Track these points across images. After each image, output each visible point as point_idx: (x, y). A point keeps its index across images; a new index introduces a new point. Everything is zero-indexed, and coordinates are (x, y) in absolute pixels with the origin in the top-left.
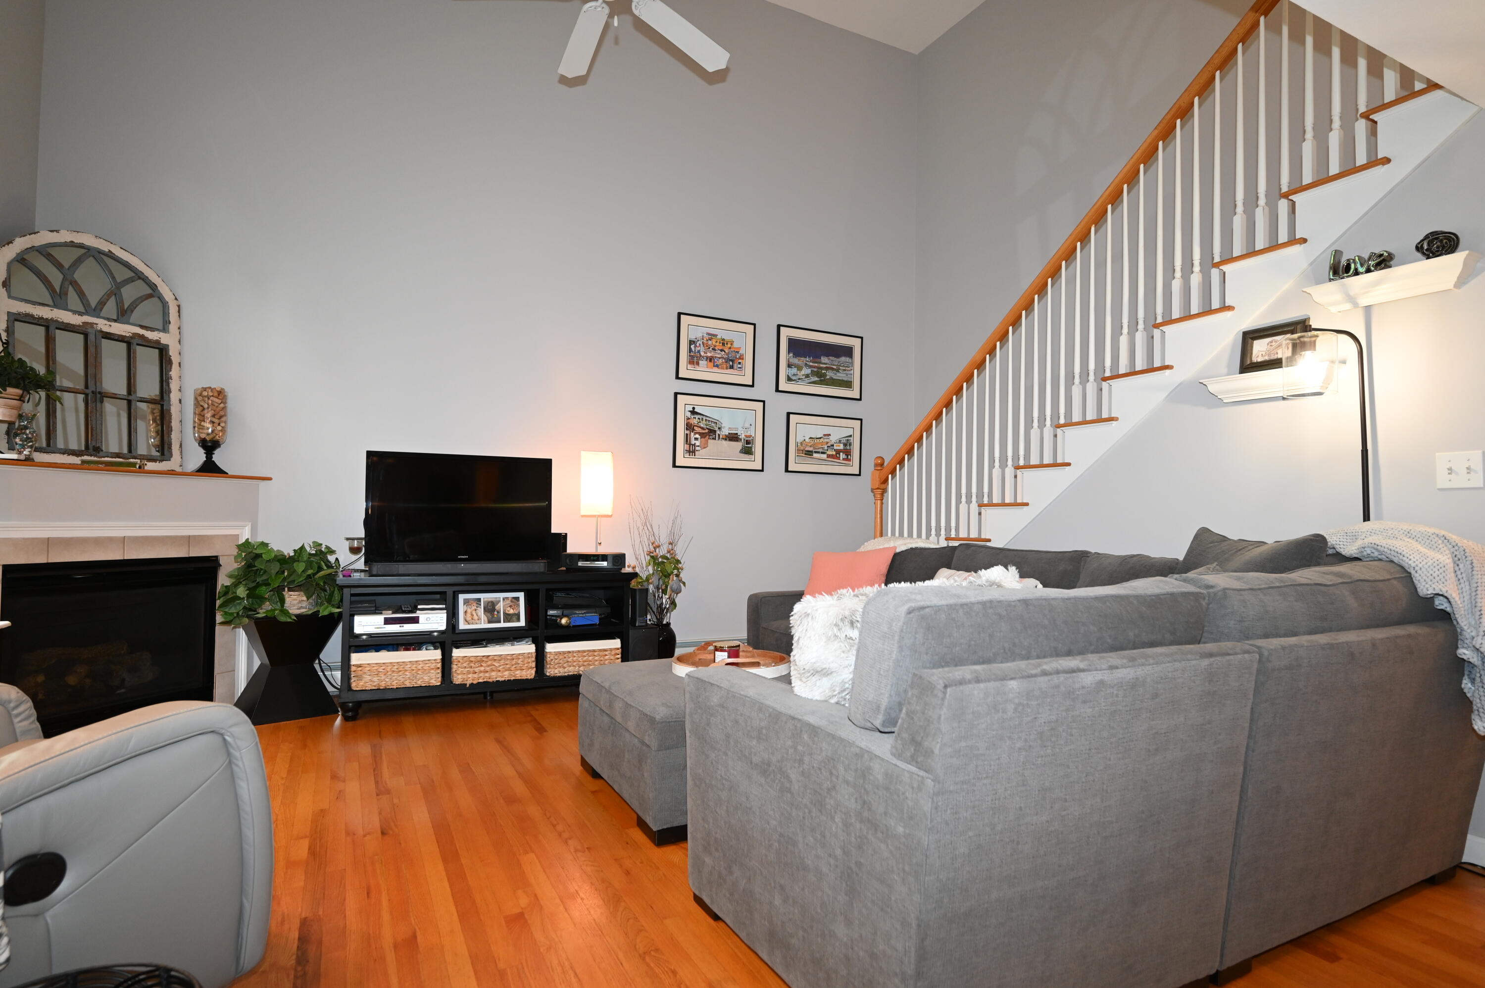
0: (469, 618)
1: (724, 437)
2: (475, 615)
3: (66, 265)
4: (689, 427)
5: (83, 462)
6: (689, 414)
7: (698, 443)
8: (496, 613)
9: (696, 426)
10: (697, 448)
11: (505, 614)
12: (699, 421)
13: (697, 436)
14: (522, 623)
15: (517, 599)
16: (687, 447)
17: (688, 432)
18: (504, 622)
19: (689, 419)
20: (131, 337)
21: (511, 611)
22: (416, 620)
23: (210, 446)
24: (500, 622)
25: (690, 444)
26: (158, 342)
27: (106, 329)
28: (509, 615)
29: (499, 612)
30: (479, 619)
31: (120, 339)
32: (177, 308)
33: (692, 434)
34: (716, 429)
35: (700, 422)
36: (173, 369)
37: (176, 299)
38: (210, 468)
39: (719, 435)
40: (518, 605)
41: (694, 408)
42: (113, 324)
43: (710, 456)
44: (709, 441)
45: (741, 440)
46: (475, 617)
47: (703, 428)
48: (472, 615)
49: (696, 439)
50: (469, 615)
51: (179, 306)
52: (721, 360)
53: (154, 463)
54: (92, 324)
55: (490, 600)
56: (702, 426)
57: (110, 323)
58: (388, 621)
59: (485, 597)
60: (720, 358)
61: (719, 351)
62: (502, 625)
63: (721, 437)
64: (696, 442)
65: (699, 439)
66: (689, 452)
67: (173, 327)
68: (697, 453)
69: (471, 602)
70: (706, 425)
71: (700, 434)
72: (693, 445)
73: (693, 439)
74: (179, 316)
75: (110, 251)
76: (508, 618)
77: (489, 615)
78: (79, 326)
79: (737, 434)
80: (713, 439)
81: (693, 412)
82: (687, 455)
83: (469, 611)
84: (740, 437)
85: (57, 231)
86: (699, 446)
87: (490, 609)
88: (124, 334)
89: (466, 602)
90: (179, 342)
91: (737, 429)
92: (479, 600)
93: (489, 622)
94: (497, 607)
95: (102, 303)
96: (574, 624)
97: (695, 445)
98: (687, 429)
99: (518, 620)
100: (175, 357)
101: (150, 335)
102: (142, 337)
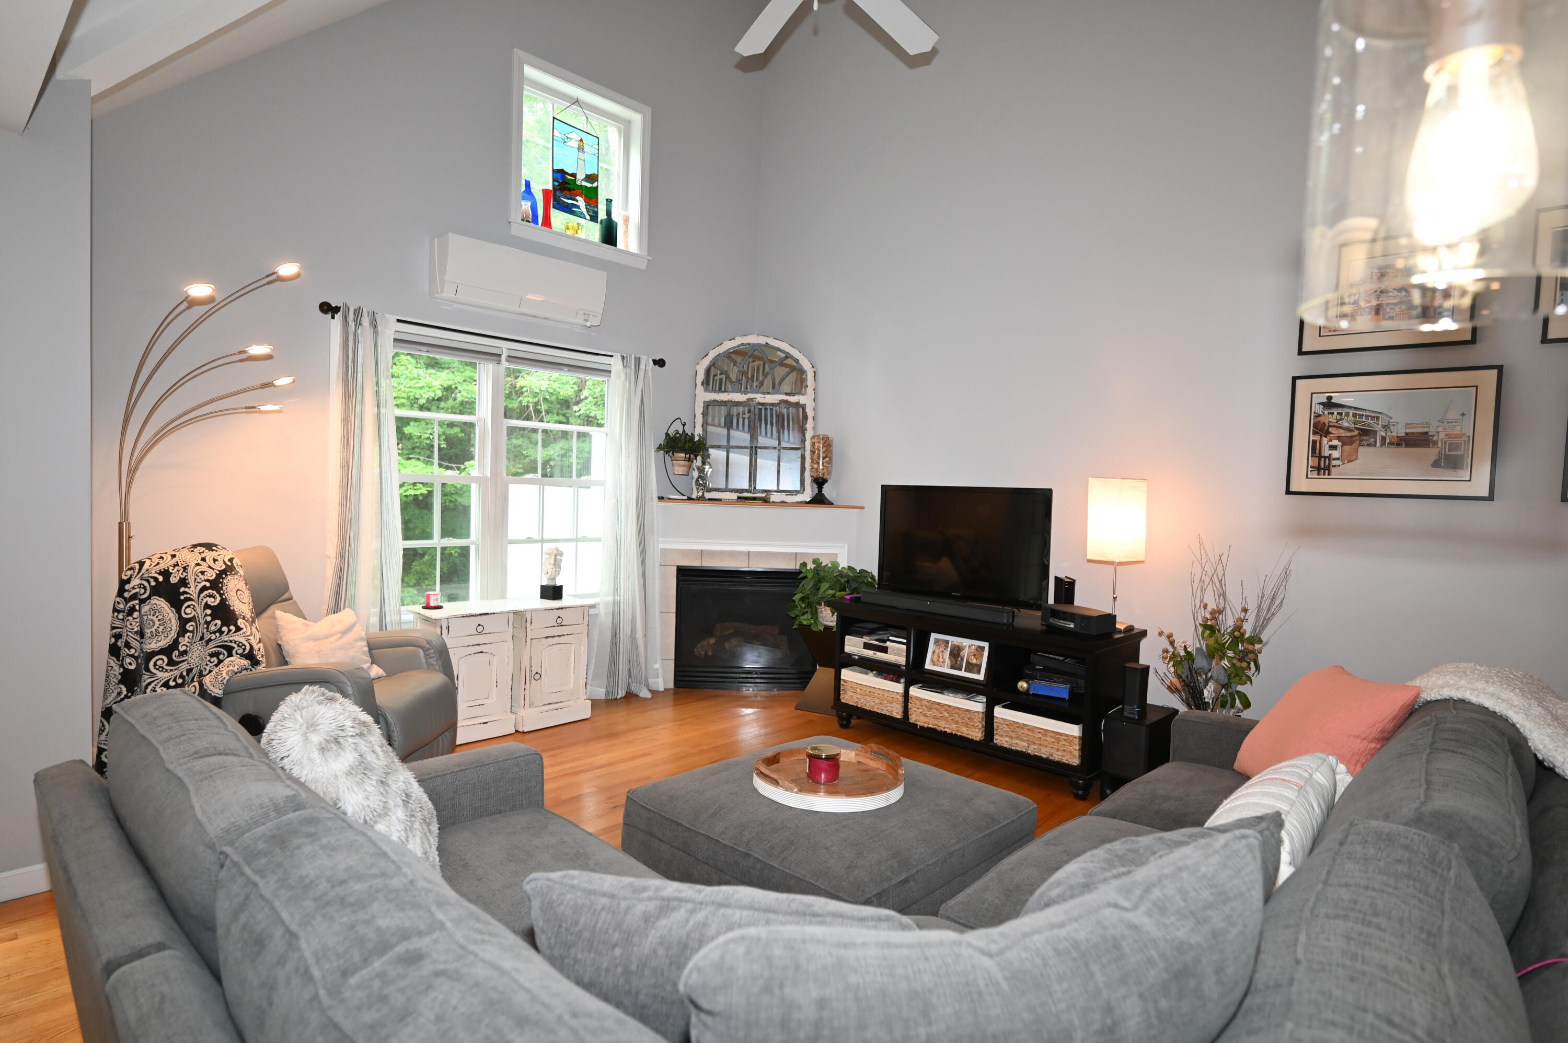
0: (935, 659)
1: (1395, 441)
2: (941, 657)
4: (1320, 429)
5: (739, 498)
6: (1319, 409)
7: (1335, 454)
8: (960, 659)
9: (1333, 426)
10: (1334, 463)
11: (967, 661)
12: (1339, 417)
13: (1335, 442)
14: (981, 677)
15: (982, 648)
16: (1313, 461)
17: (1317, 438)
18: (965, 671)
19: (1320, 415)
20: (780, 404)
21: (974, 661)
22: (885, 650)
23: (820, 482)
24: (961, 670)
25: (1320, 457)
26: (797, 403)
27: (763, 401)
28: (971, 664)
29: (962, 659)
30: (944, 662)
31: (772, 405)
32: (813, 375)
33: (1325, 440)
34: (1378, 428)
35: (1341, 419)
36: (808, 423)
37: (813, 367)
38: (819, 500)
39: (1383, 439)
40: (982, 656)
41: (1330, 398)
42: (766, 396)
43: (1361, 474)
44: (1360, 449)
45: (1436, 443)
46: (941, 660)
47: (1348, 429)
48: (939, 657)
49: (1333, 448)
50: (936, 655)
51: (815, 372)
52: (1398, 307)
53: (791, 496)
54: (752, 399)
55: (957, 644)
56: (1346, 424)
57: (764, 396)
58: (867, 646)
59: (954, 640)
60: (1395, 304)
61: (1396, 293)
62: (962, 673)
63: (1388, 441)
64: (1331, 452)
65: (1339, 449)
66: (1318, 469)
67: (810, 390)
68: (1333, 470)
69: (941, 642)
70: (1355, 423)
71: (1339, 438)
72: (1325, 457)
73: (1327, 447)
74: (814, 380)
75: (767, 343)
76: (971, 667)
77: (953, 659)
78: (745, 402)
79: (1426, 433)
80: (1369, 445)
81: (1329, 404)
82: (1315, 474)
83: (937, 651)
84: (1435, 438)
85: (734, 339)
86: (1338, 459)
87: (956, 653)
88: (774, 402)
89: (937, 641)
90: (814, 400)
91: (1428, 425)
92: (947, 642)
93: (952, 667)
94: (961, 653)
96: (1035, 692)
97: (1329, 457)
98: (1315, 433)
99: (979, 672)
100: (810, 414)
101: (792, 399)
102: (786, 402)
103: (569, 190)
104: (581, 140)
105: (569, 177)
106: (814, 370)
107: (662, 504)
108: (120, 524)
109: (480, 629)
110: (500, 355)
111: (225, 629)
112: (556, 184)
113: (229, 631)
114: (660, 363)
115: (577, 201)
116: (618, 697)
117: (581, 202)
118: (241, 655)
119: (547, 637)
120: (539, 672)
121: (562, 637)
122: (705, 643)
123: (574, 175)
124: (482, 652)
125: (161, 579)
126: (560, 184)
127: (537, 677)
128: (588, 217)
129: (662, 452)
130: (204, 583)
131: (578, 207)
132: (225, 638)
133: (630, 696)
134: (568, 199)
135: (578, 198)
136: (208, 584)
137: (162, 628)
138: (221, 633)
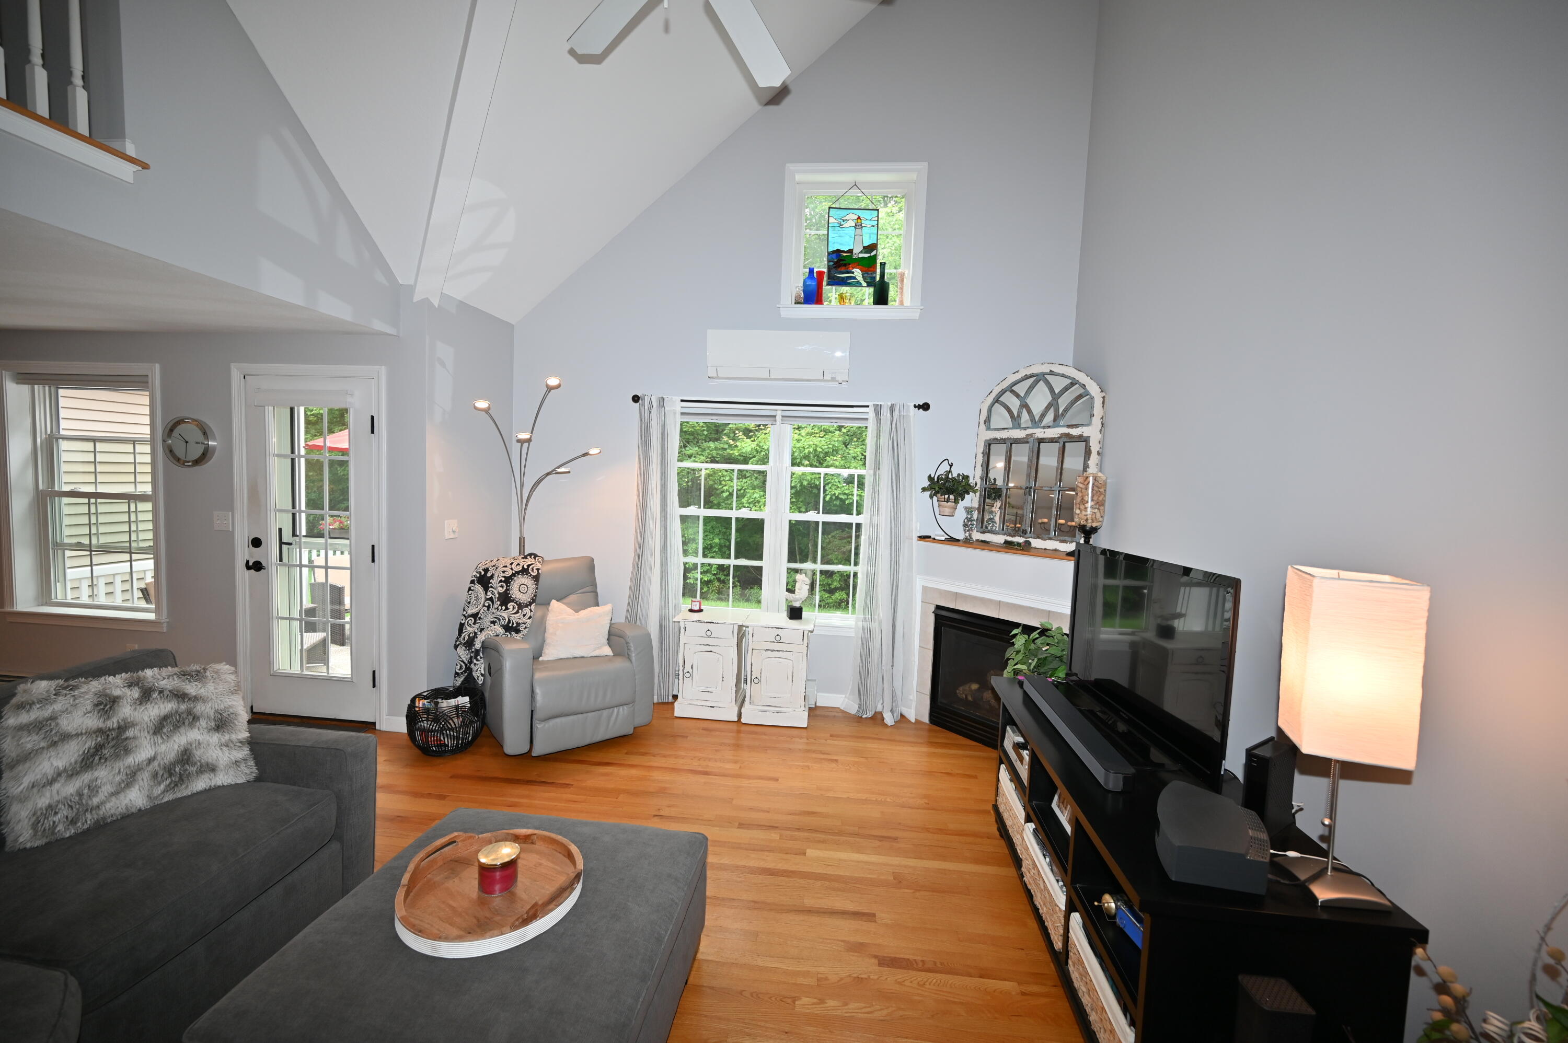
3: (1022, 395)
20: (1059, 438)
23: (1088, 531)
26: (1081, 436)
27: (1041, 436)
31: (1052, 440)
32: (1102, 400)
36: (1091, 459)
37: (1102, 391)
42: (1050, 429)
51: (1104, 398)
53: (1065, 544)
54: (1035, 434)
57: (1044, 430)
58: (1015, 747)
67: (1096, 421)
74: (1103, 407)
75: (1051, 371)
78: (1023, 438)
85: (1021, 369)
88: (1054, 436)
90: (1100, 432)
95: (1043, 416)
96: (1121, 925)
100: (1095, 447)
101: (1075, 432)
102: (1068, 435)
103: (845, 265)
104: (859, 218)
105: (845, 254)
106: (1103, 394)
107: (922, 543)
108: (520, 538)
109: (709, 633)
110: (775, 416)
111: (500, 608)
112: (831, 263)
113: (502, 609)
114: (925, 407)
115: (853, 273)
116: (863, 717)
117: (858, 273)
118: (502, 626)
119: (767, 650)
120: (759, 678)
121: (781, 652)
122: (967, 687)
123: (851, 251)
124: (711, 651)
125: (483, 573)
126: (835, 263)
127: (756, 681)
128: (864, 284)
129: (928, 493)
130: (501, 578)
131: (854, 278)
132: (499, 613)
133: (878, 718)
134: (843, 273)
135: (854, 270)
136: (503, 579)
137: (475, 602)
138: (498, 609)
